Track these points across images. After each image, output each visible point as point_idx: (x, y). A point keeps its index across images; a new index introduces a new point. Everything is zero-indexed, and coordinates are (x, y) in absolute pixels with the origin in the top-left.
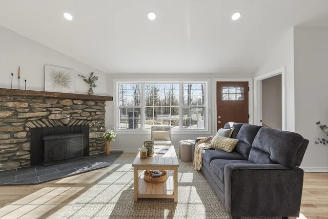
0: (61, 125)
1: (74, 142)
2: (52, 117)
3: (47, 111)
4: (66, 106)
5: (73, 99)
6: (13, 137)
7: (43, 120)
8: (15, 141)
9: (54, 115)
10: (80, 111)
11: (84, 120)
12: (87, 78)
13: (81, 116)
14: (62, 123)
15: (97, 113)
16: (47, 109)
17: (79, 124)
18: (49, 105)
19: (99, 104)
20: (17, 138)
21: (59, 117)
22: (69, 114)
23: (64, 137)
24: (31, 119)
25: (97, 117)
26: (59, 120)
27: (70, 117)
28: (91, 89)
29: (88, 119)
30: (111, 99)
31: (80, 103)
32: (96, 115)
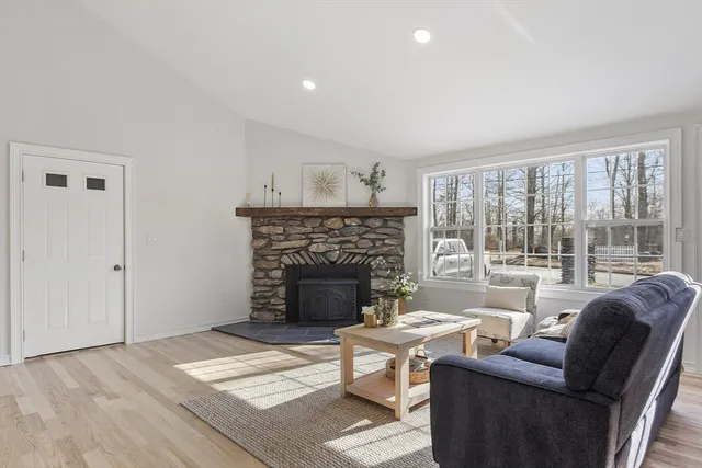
0: (326, 262)
1: (340, 293)
2: (313, 248)
3: (307, 238)
4: (333, 229)
5: (343, 218)
6: (267, 276)
7: (302, 253)
8: (269, 282)
9: (315, 245)
10: (356, 238)
11: (363, 255)
12: (367, 176)
13: (357, 247)
14: (326, 258)
15: (386, 242)
16: (307, 236)
17: (353, 261)
18: (308, 229)
19: (391, 224)
20: (271, 278)
21: (322, 248)
22: (338, 243)
23: (324, 282)
24: (287, 251)
25: (386, 249)
26: (324, 254)
27: (339, 250)
28: (373, 195)
29: (370, 253)
30: (413, 211)
31: (354, 222)
32: (384, 245)
